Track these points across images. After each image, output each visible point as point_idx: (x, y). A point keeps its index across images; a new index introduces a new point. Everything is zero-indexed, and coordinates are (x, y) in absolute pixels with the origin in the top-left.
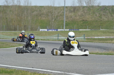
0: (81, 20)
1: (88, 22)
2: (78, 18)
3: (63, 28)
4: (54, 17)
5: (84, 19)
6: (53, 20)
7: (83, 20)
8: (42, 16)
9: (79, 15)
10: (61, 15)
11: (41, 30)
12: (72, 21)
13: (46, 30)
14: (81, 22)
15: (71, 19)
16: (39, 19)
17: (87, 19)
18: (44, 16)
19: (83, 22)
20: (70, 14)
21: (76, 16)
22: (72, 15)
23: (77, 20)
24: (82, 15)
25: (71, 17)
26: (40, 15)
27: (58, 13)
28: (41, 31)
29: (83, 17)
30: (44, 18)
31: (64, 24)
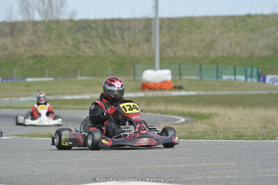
0: (29, 54)
1: (46, 61)
2: (21, 49)
7: (36, 56)
9: (23, 43)
12: (8, 58)
14: (31, 61)
15: (6, 52)
17: (45, 53)
19: (37, 59)
20: (2, 41)
21: (16, 46)
22: (7, 43)
23: (19, 55)
24: (31, 44)
25: (6, 49)
29: (34, 47)
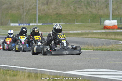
0: (55, 13)
1: (62, 16)
2: (51, 11)
3: (35, 23)
4: (26, 10)
5: (58, 12)
6: (25, 14)
7: (57, 14)
8: (12, 9)
9: (52, 8)
10: (33, 8)
11: (11, 24)
12: (45, 15)
13: (17, 25)
14: (55, 16)
15: (44, 12)
16: (10, 12)
17: (61, 13)
18: (15, 9)
19: (57, 15)
20: (43, 7)
21: (49, 9)
22: (45, 8)
23: (50, 13)
24: (55, 8)
25: (44, 10)
26: (11, 9)
27: (30, 6)
28: (12, 26)
29: (57, 10)
30: (15, 12)
31: (36, 18)
